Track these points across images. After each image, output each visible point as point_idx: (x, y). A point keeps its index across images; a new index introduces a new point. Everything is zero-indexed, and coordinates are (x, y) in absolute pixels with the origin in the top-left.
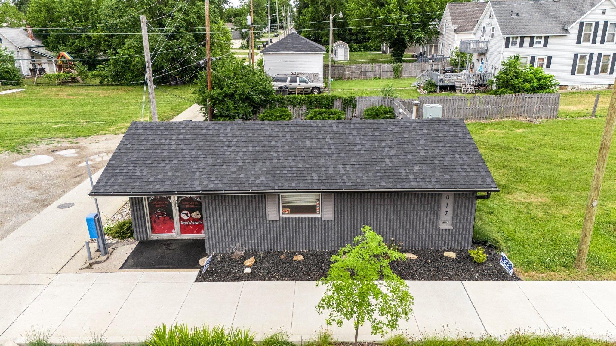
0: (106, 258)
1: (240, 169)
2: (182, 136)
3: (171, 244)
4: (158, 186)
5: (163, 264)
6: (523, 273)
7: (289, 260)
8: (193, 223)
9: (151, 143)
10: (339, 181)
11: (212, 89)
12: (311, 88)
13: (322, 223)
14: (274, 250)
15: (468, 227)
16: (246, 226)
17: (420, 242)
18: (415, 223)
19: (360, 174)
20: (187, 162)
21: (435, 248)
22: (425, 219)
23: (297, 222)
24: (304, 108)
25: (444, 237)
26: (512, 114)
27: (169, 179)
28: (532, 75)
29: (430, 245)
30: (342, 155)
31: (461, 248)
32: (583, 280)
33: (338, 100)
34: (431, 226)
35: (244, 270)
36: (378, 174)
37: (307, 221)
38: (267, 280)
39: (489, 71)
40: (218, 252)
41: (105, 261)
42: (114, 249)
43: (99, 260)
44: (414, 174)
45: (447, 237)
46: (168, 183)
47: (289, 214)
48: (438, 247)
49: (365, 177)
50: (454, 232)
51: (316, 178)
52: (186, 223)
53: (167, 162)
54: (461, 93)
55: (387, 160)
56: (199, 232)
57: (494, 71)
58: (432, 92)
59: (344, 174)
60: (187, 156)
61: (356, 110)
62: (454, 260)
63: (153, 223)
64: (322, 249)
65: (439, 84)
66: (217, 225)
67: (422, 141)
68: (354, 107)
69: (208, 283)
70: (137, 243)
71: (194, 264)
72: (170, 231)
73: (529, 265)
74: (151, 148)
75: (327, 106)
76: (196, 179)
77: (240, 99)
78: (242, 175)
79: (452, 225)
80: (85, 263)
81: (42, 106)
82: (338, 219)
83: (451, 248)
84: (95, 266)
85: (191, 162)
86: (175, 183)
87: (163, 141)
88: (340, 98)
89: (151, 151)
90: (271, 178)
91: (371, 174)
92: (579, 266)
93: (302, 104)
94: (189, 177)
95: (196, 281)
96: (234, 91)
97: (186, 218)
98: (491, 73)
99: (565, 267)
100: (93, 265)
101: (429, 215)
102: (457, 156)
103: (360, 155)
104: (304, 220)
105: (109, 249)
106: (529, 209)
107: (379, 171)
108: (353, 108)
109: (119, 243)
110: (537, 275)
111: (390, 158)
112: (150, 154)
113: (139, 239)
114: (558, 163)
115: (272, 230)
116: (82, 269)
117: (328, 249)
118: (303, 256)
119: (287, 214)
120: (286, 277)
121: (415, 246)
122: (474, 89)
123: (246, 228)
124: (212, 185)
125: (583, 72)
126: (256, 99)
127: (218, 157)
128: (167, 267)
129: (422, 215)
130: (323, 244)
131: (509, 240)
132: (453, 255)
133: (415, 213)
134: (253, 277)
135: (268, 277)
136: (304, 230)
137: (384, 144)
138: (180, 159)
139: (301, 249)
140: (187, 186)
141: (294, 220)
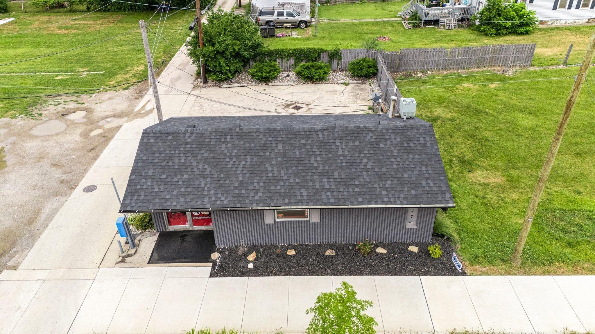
0: (134, 251)
1: (241, 183)
2: (188, 146)
3: (186, 235)
4: (174, 204)
5: (182, 258)
6: (470, 267)
7: (284, 256)
8: (203, 218)
9: (163, 155)
10: (324, 197)
11: (204, 46)
12: (298, 22)
13: (310, 225)
14: (271, 244)
15: (429, 226)
16: (247, 227)
17: (390, 237)
18: (386, 224)
19: (341, 190)
20: (195, 177)
21: (401, 241)
22: (394, 221)
23: (290, 224)
24: (292, 61)
25: (409, 234)
26: (489, 64)
27: (183, 196)
28: (514, 13)
29: (398, 240)
30: (327, 168)
31: (423, 241)
32: (515, 274)
33: (324, 53)
34: (399, 226)
35: (247, 265)
36: (357, 189)
37: (298, 224)
38: (266, 276)
39: (474, 5)
40: (226, 246)
41: (135, 253)
42: (139, 240)
43: (130, 253)
44: (386, 189)
45: (412, 234)
46: (182, 200)
47: (282, 218)
48: (404, 241)
49: (345, 193)
50: (418, 230)
51: (305, 194)
52: (198, 218)
53: (179, 176)
54: (445, 28)
55: (364, 173)
56: (208, 224)
57: (479, 5)
58: (416, 27)
59: (328, 190)
60: (195, 170)
61: (341, 62)
62: (416, 254)
63: (169, 218)
64: (310, 242)
65: (424, 18)
66: (224, 227)
67: (395, 152)
68: (340, 58)
69: (221, 278)
70: (158, 235)
71: (206, 259)
72: (184, 223)
73: (475, 259)
74: (164, 161)
75: (314, 59)
76: (205, 196)
77: (231, 56)
78: (243, 191)
79: (417, 225)
80: (119, 256)
81: (37, 46)
82: (323, 221)
83: (415, 241)
84: (127, 259)
85: (199, 176)
86: (189, 200)
87: (173, 152)
88: (326, 51)
89: (164, 164)
90: (267, 194)
91: (350, 190)
92: (514, 261)
93: (290, 57)
94: (199, 193)
95: (211, 276)
96: (225, 49)
97: (196, 214)
98: (475, 7)
99: (504, 261)
100: (126, 259)
101: (397, 218)
102: (424, 169)
103: (341, 167)
104: (295, 223)
105: (135, 240)
106: (485, 192)
107: (357, 186)
108: (339, 60)
109: (143, 234)
110: (480, 269)
111: (367, 171)
112: (163, 167)
113: (159, 231)
114: (520, 132)
115: (269, 230)
116: (118, 263)
117: (315, 243)
118: (295, 250)
119: (281, 218)
120: (281, 272)
121: (386, 239)
122: (457, 24)
123: (247, 229)
124: (219, 202)
125: (565, 7)
126: (246, 54)
127: (221, 172)
128: (186, 261)
129: (392, 219)
130: (311, 239)
131: (463, 231)
132: (414, 249)
133: (387, 217)
134: (255, 272)
135: (267, 272)
136: (295, 230)
137: (362, 155)
138: (190, 173)
139: (293, 243)
140: (199, 203)
141: (287, 223)
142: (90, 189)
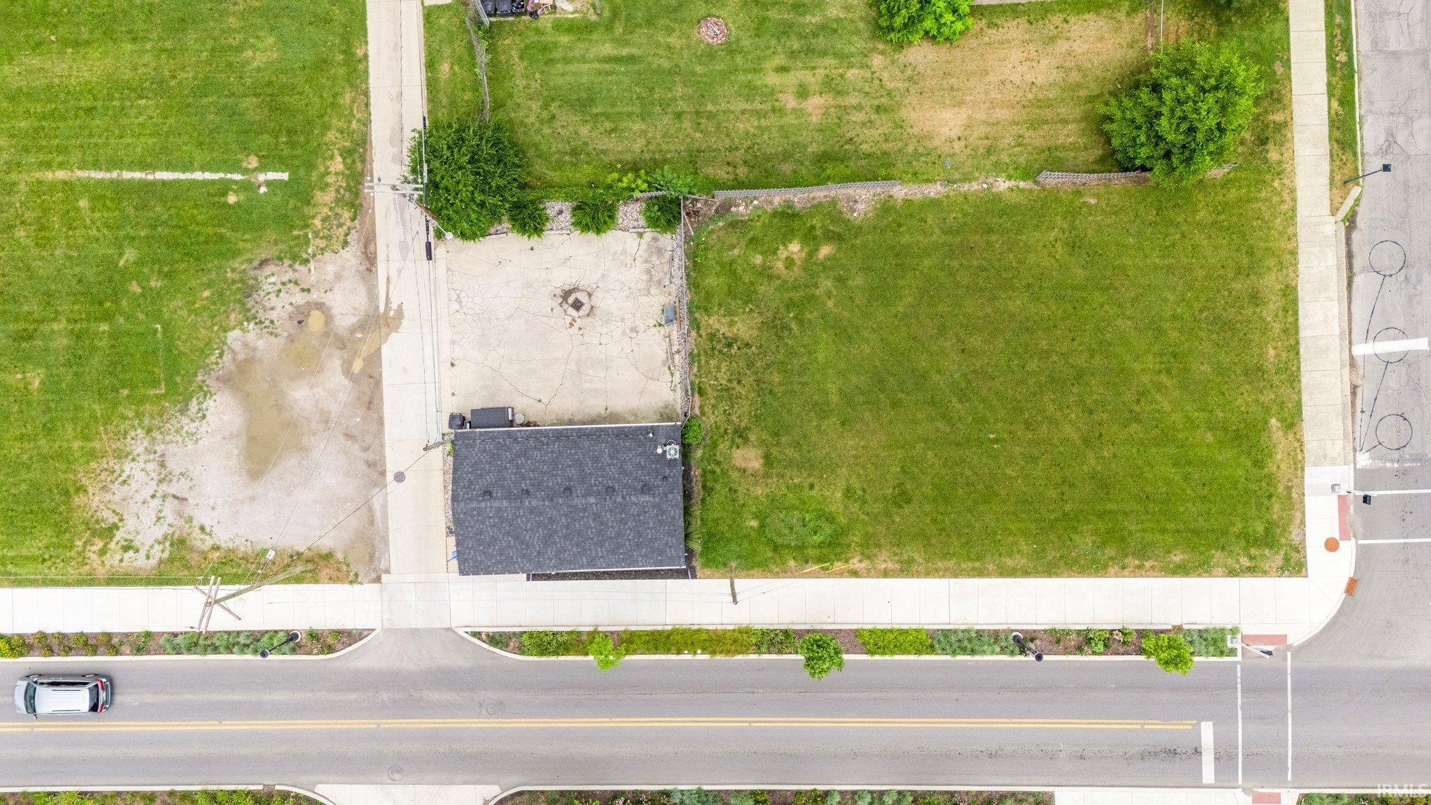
6: (701, 570)
9: (475, 529)
10: (598, 563)
20: (504, 547)
27: (500, 563)
44: (642, 556)
53: (492, 547)
69: (535, 582)
73: (705, 566)
74: (477, 534)
78: (541, 559)
85: (507, 547)
86: (504, 566)
89: (478, 537)
90: (559, 561)
95: (528, 580)
99: (725, 565)
102: (670, 539)
110: (707, 572)
127: (522, 543)
134: (557, 578)
138: (499, 545)
142: (400, 477)
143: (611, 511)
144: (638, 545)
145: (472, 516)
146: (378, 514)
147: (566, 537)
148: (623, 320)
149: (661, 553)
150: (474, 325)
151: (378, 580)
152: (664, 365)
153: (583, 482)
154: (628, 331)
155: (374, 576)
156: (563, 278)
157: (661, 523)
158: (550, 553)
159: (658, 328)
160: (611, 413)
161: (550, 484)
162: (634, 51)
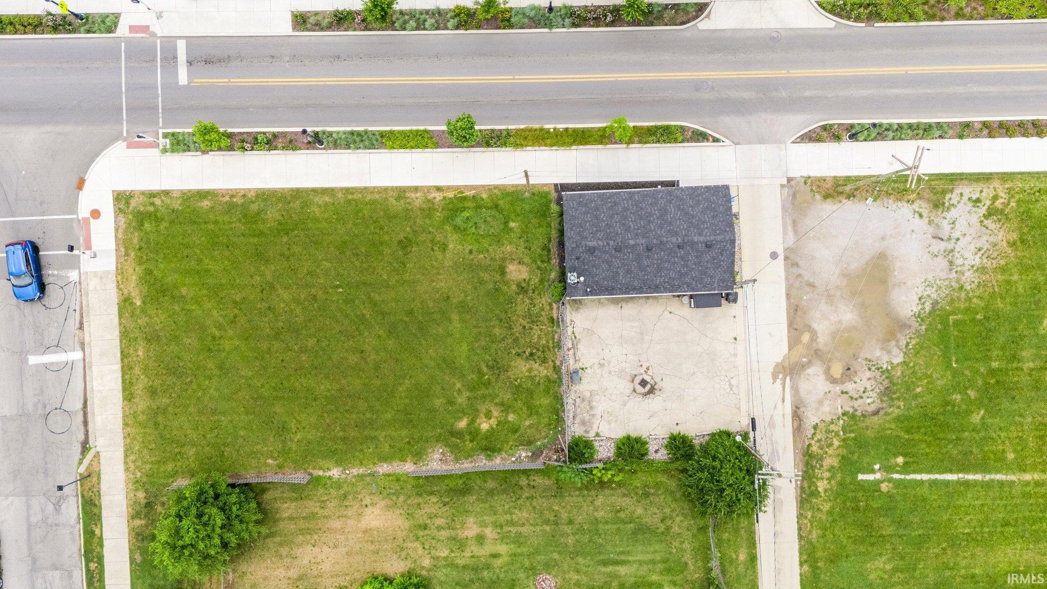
6: (551, 190)
35: (661, 187)
36: (610, 201)
38: (651, 181)
49: (616, 198)
53: (705, 206)
60: (697, 211)
69: (673, 179)
71: (684, 191)
73: (548, 193)
85: (694, 206)
87: (713, 222)
91: (613, 201)
95: (678, 181)
106: (523, 255)
110: (546, 189)
111: (604, 212)
127: (682, 209)
134: (657, 183)
137: (606, 223)
138: (700, 208)
142: (774, 256)
143: (617, 234)
144: (598, 209)
145: (720, 229)
146: (790, 228)
147: (651, 214)
148: (610, 372)
149: (580, 203)
150: (720, 368)
151: (789, 180)
152: (579, 340)
153: (638, 255)
154: (606, 364)
155: (792, 183)
156: (655, 403)
157: (580, 226)
158: (662, 203)
159: (584, 366)
160: (618, 304)
161: (662, 253)
162: (603, 569)
